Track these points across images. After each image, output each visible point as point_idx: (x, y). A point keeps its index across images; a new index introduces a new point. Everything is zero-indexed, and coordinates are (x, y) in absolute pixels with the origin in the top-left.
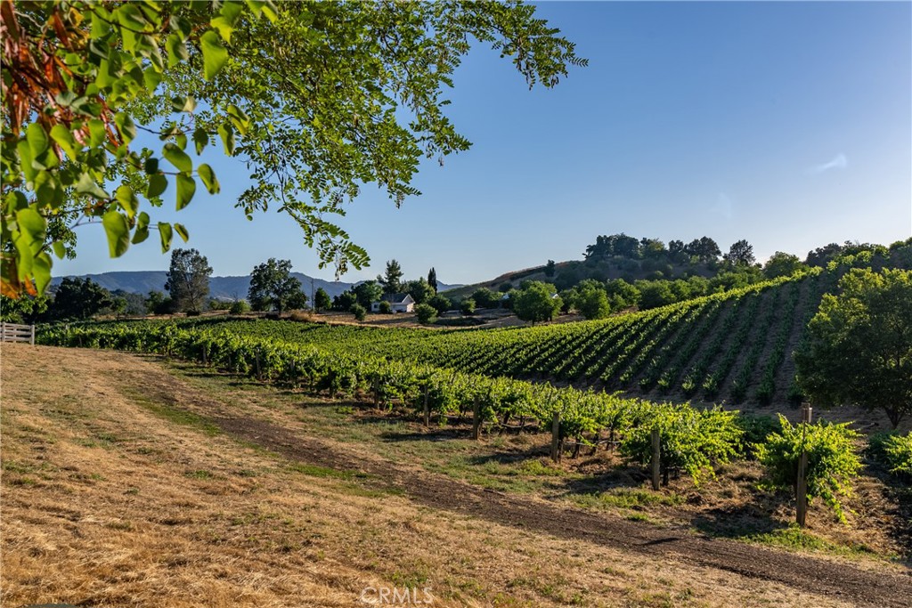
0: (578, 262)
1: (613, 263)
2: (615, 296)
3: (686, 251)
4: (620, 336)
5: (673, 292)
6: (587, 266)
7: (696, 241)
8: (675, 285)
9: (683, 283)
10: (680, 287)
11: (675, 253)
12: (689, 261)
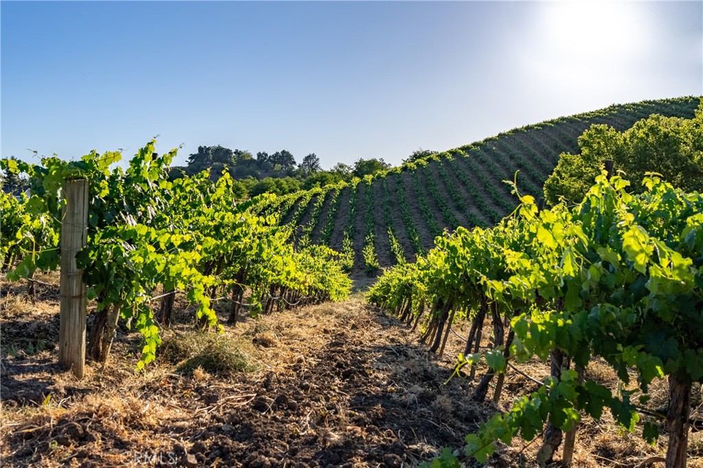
0: (184, 168)
1: (213, 169)
3: (271, 161)
6: (189, 170)
7: (277, 153)
8: (278, 181)
9: (282, 181)
10: (282, 184)
11: (262, 161)
12: (273, 168)
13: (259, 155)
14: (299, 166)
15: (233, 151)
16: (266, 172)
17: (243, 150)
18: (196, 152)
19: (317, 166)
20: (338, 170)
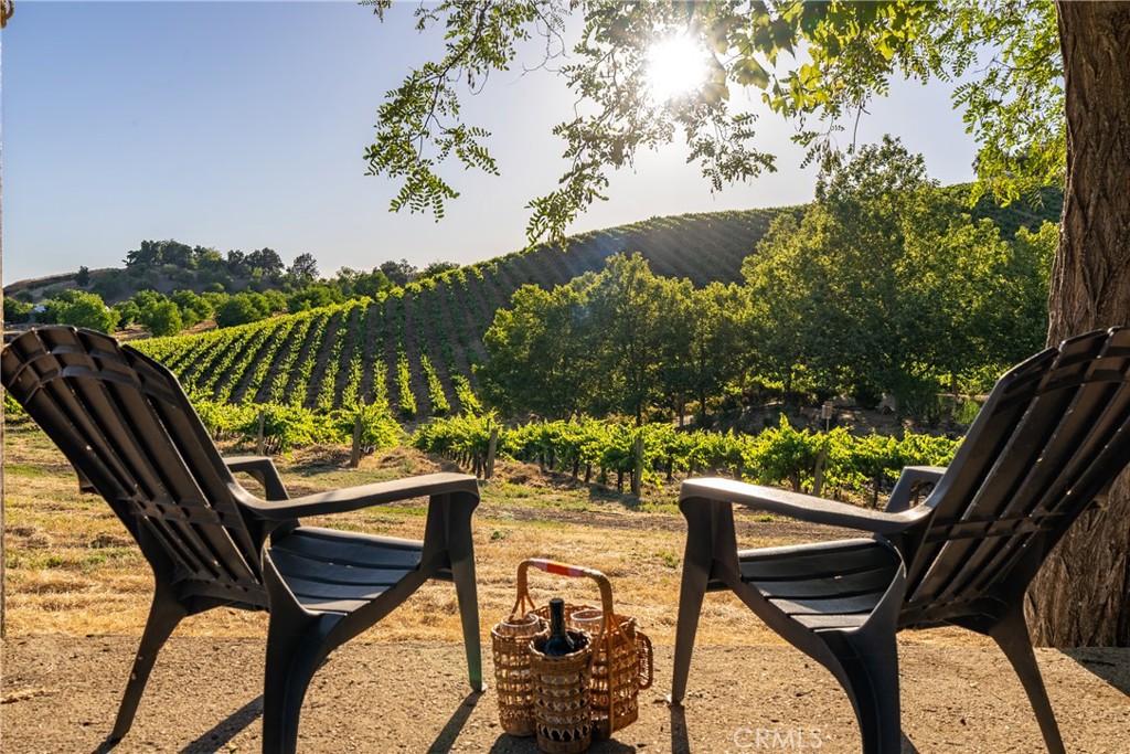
0: (120, 271)
1: (164, 272)
2: (186, 310)
3: (248, 263)
4: (224, 354)
5: (254, 306)
6: (130, 274)
7: (257, 252)
8: (255, 298)
9: (261, 297)
10: (260, 301)
11: (235, 263)
12: (250, 273)
13: (231, 254)
14: (288, 270)
15: (193, 248)
16: (241, 278)
17: (207, 247)
18: (139, 248)
19: (313, 270)
20: (342, 277)
